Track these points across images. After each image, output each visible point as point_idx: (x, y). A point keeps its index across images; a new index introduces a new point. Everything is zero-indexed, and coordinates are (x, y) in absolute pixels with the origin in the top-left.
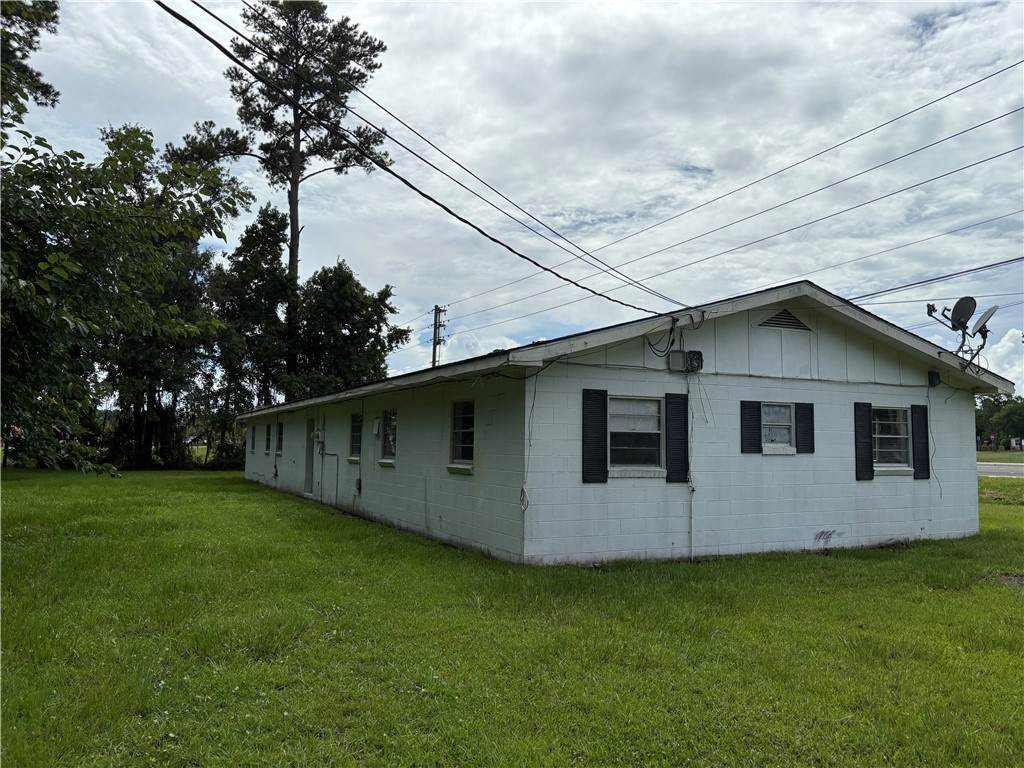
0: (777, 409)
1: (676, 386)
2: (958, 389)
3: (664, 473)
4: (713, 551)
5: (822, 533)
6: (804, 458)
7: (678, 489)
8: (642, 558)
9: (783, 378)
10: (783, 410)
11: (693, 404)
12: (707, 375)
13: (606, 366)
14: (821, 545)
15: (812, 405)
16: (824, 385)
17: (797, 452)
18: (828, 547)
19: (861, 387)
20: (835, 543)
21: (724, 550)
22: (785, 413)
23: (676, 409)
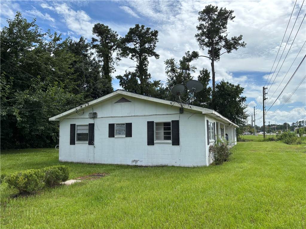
0: (121, 125)
1: (91, 121)
2: (195, 113)
3: (88, 142)
4: (100, 162)
5: (135, 160)
6: (129, 138)
7: (91, 146)
8: (83, 162)
9: (122, 117)
10: (123, 125)
11: (95, 126)
12: (99, 118)
13: (75, 119)
14: (134, 164)
15: (132, 123)
16: (136, 117)
17: (126, 137)
18: (136, 165)
19: (150, 117)
20: (139, 164)
21: (103, 163)
22: (123, 126)
23: (92, 127)
